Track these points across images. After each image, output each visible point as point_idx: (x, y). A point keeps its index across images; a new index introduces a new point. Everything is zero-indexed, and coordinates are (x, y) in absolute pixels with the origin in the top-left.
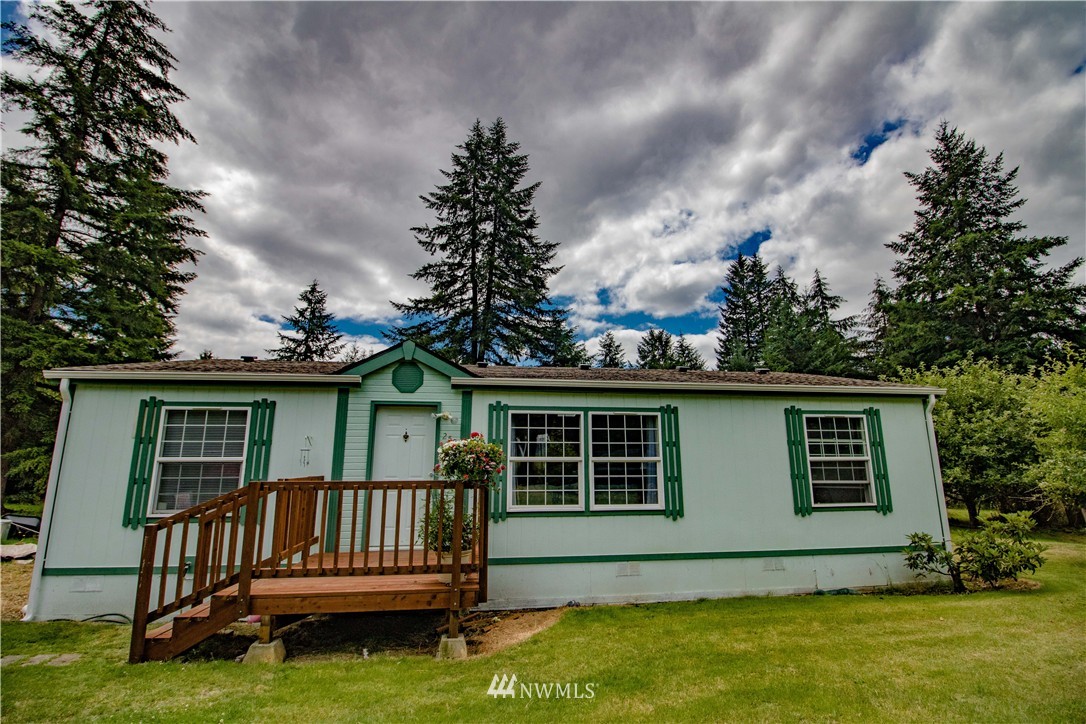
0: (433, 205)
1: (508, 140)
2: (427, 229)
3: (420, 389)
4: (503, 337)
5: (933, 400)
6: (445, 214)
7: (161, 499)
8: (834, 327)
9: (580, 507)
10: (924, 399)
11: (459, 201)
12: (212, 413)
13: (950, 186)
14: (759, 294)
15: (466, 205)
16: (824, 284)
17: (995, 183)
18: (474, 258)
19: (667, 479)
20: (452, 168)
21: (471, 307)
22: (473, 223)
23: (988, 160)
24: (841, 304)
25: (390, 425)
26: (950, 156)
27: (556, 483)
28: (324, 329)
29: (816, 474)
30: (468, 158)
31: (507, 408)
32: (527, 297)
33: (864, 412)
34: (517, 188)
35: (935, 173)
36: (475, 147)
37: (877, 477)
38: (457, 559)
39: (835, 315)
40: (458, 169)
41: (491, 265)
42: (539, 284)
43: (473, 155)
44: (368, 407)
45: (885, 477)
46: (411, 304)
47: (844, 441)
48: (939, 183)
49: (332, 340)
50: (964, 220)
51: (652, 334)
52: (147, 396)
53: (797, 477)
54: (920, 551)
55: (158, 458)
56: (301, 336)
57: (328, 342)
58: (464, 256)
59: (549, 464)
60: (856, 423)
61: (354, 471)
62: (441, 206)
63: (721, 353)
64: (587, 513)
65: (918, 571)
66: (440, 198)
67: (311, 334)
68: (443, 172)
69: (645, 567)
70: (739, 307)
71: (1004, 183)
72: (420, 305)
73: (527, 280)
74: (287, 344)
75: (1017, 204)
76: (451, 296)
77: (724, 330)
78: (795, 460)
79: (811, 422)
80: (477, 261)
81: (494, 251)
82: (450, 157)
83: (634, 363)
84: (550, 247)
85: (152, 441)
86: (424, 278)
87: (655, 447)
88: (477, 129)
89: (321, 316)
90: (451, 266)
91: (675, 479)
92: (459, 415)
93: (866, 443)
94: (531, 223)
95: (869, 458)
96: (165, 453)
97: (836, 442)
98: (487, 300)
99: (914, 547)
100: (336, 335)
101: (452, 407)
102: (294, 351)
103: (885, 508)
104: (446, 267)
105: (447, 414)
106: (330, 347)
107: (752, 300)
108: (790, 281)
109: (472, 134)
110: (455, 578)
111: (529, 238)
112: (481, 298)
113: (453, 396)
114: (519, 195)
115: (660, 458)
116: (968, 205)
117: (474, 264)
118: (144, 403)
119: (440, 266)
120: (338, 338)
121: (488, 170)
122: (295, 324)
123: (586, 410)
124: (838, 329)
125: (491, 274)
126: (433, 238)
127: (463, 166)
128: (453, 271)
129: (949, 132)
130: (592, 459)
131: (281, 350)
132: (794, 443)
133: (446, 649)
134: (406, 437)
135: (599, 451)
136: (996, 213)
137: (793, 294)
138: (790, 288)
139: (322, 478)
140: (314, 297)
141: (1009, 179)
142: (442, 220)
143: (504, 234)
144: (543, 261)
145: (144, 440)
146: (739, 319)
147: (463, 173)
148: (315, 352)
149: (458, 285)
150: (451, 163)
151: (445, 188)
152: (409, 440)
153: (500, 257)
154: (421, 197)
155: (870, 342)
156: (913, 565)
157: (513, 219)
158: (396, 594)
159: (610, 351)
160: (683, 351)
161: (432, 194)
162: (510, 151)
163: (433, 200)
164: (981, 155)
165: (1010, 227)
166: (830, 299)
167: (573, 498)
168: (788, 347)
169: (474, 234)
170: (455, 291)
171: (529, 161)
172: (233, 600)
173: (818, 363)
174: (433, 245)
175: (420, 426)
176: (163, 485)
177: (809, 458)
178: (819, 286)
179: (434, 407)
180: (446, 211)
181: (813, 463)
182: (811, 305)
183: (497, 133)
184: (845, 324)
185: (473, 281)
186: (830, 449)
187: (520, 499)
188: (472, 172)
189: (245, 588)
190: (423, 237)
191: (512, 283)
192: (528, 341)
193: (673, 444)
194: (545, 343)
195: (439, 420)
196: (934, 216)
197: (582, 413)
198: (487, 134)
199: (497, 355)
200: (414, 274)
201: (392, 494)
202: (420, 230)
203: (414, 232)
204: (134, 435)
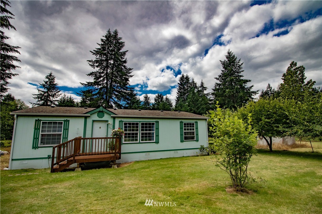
0: (94, 54)
1: (119, 36)
2: (92, 61)
3: (104, 117)
4: (115, 94)
5: (207, 120)
6: (98, 57)
7: (41, 142)
8: (205, 95)
9: (138, 142)
10: (206, 119)
11: (103, 53)
12: (54, 122)
13: (229, 65)
14: (187, 85)
15: (105, 54)
16: (203, 84)
17: (238, 65)
18: (107, 71)
19: (156, 136)
20: (101, 43)
21: (106, 85)
22: (107, 60)
23: (237, 60)
24: (207, 89)
25: (97, 125)
26: (230, 57)
27: (133, 137)
28: (54, 88)
29: (185, 134)
30: (106, 40)
31: (123, 121)
32: (123, 84)
33: (195, 122)
34: (121, 51)
35: (226, 61)
36: (108, 37)
37: (196, 135)
38: (115, 151)
39: (205, 92)
40: (103, 43)
41: (112, 73)
42: (127, 80)
43: (108, 39)
44: (92, 121)
45: (198, 135)
46: (87, 83)
47: (191, 128)
48: (227, 64)
49: (57, 92)
50: (231, 73)
51: (158, 95)
52: (37, 119)
53: (181, 135)
54: (202, 148)
55: (40, 133)
56: (46, 90)
57: (55, 92)
58: (104, 70)
59: (132, 133)
60: (193, 124)
61: (88, 135)
62: (97, 54)
63: (176, 101)
64: (140, 143)
65: (202, 152)
66: (96, 51)
67: (49, 89)
68: (98, 44)
69: (151, 153)
70: (182, 88)
71: (240, 66)
72: (89, 84)
73: (123, 78)
74: (40, 92)
75: (242, 71)
76: (99, 82)
77: (178, 95)
78: (181, 131)
79: (185, 124)
80: (108, 72)
81: (113, 69)
82: (100, 39)
83: (153, 103)
84: (130, 69)
85: (39, 129)
86: (91, 76)
87: (154, 129)
88: (109, 32)
89: (53, 84)
90: (100, 73)
91: (157, 136)
92: (112, 123)
93: (195, 128)
94: (125, 62)
95: (195, 131)
96: (42, 132)
97: (189, 128)
98: (111, 83)
99: (201, 148)
100: (58, 90)
101: (111, 121)
102: (43, 95)
103: (197, 141)
104: (98, 73)
105: (110, 123)
106: (56, 94)
107: (185, 87)
108: (195, 82)
109: (107, 33)
110: (115, 155)
111: (124, 66)
112: (109, 83)
113: (111, 119)
114: (122, 53)
115: (155, 131)
116: (232, 70)
117: (107, 72)
118: (36, 120)
119: (96, 72)
120: (59, 91)
121: (112, 45)
122: (44, 86)
123: (140, 122)
124: (206, 96)
125: (112, 76)
126: (94, 64)
127: (104, 42)
128: (100, 74)
129: (230, 52)
130: (141, 132)
131: (38, 95)
132: (181, 128)
133: (113, 167)
134: (100, 128)
135: (142, 130)
136: (238, 73)
137: (196, 86)
138: (195, 84)
139: (81, 137)
140: (50, 78)
141: (241, 65)
142: (97, 59)
143: (117, 64)
144: (128, 73)
145: (36, 129)
146: (182, 92)
147: (104, 45)
148: (51, 96)
149: (102, 79)
150: (100, 41)
151: (98, 49)
152: (101, 128)
153: (115, 71)
154: (90, 51)
155: (213, 100)
156: (201, 151)
157: (120, 60)
158: (104, 158)
159: (146, 99)
160: (167, 100)
161: (94, 51)
162: (119, 40)
163: (94, 52)
164: (236, 58)
165: (241, 76)
166: (205, 88)
167: (137, 140)
168: (193, 100)
169: (107, 64)
170: (101, 80)
171: (125, 43)
172: (72, 160)
173: (199, 105)
174: (94, 66)
175: (103, 126)
176: (42, 139)
177: (184, 131)
178: (202, 84)
179: (107, 121)
180: (98, 56)
181: (184, 132)
182: (200, 89)
183: (115, 34)
184: (208, 94)
185: (107, 78)
186: (188, 129)
187: (125, 141)
188: (107, 44)
189: (74, 158)
190: (91, 63)
191: (119, 79)
192: (123, 96)
193: (157, 129)
194: (128, 97)
195: (108, 124)
196: (225, 72)
197: (139, 122)
198: (112, 33)
199: (114, 100)
200: (88, 74)
201: (97, 140)
202: (90, 61)
203: (88, 62)
204: (34, 128)
